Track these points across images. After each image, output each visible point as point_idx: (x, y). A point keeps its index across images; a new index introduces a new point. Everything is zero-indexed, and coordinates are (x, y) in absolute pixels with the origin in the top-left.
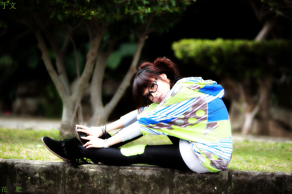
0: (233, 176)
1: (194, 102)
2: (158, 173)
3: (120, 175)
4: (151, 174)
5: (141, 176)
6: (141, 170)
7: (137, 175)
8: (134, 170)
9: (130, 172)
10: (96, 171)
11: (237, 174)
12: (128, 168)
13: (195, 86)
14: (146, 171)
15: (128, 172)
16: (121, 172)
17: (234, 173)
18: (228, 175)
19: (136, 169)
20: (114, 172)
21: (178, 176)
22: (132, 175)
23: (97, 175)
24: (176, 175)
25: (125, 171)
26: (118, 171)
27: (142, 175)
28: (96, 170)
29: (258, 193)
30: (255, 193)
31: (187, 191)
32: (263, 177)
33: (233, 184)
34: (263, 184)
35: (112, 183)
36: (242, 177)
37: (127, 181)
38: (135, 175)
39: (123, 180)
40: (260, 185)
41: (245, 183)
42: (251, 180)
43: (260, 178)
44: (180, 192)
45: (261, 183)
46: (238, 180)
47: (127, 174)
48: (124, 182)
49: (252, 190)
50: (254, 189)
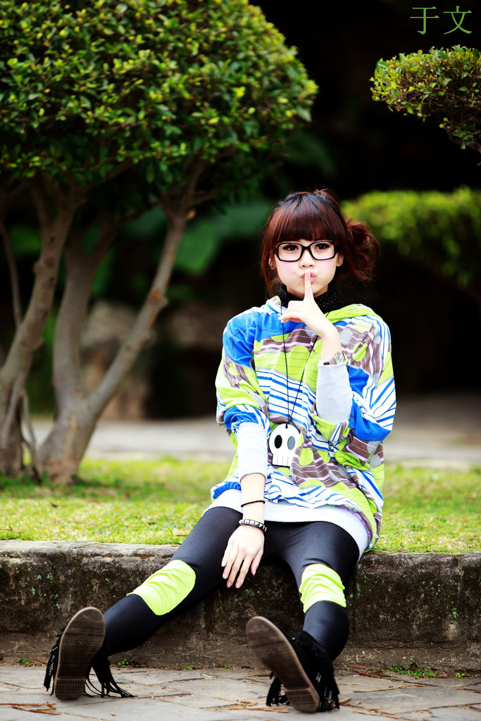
3: (83, 572)
5: (134, 572)
6: (134, 558)
7: (125, 570)
8: (117, 559)
9: (108, 564)
10: (23, 564)
11: (368, 562)
12: (102, 554)
14: (146, 560)
15: (103, 564)
16: (86, 564)
19: (123, 556)
20: (69, 566)
22: (113, 570)
23: (27, 573)
26: (79, 561)
27: (138, 570)
28: (23, 561)
29: (421, 607)
30: (414, 608)
31: (249, 607)
32: (432, 568)
33: (358, 586)
34: (433, 586)
35: (64, 592)
36: (380, 570)
37: (100, 587)
38: (120, 569)
39: (90, 583)
40: (424, 586)
41: (388, 583)
42: (402, 577)
43: (423, 571)
44: (231, 610)
45: (428, 583)
46: (370, 576)
47: (100, 569)
48: (94, 589)
49: (405, 599)
50: (409, 598)
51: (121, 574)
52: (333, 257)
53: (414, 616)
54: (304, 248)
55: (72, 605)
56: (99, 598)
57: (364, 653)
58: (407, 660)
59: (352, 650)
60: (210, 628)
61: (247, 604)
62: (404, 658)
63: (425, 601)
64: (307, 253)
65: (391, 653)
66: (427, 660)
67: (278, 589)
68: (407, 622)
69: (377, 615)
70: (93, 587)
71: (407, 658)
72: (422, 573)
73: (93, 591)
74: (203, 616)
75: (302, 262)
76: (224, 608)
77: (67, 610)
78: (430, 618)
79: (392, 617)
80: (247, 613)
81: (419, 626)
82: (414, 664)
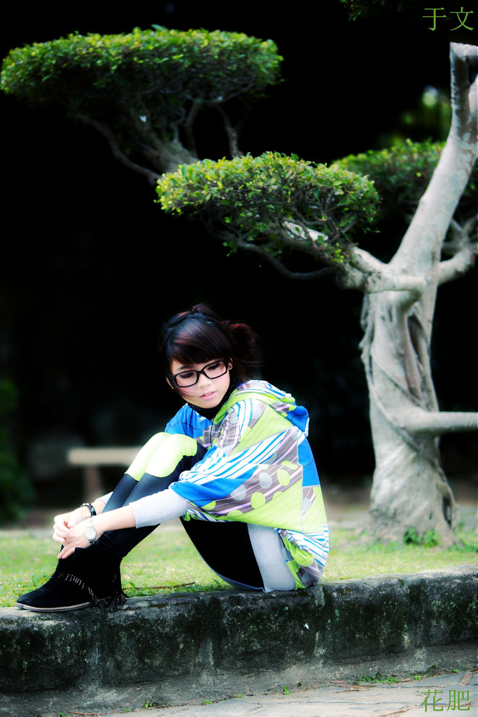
0: (335, 594)
1: (282, 441)
2: (189, 610)
3: (110, 627)
4: (178, 613)
5: (156, 621)
6: (152, 609)
7: (147, 620)
8: (138, 611)
9: (131, 616)
10: (58, 626)
11: (340, 590)
12: (124, 608)
13: (282, 406)
14: (163, 609)
15: (128, 617)
16: (113, 619)
17: (334, 589)
18: (323, 594)
19: (141, 608)
20: (95, 622)
21: (231, 611)
22: (137, 621)
23: (61, 633)
24: (226, 610)
25: (119, 617)
26: (105, 617)
27: (159, 619)
28: (57, 622)
29: (384, 624)
30: (380, 625)
31: (253, 641)
32: (388, 589)
33: (337, 611)
34: (391, 604)
35: (91, 647)
36: (353, 596)
37: (128, 638)
38: (143, 620)
39: (118, 636)
40: (385, 606)
41: (359, 606)
42: (368, 600)
43: (384, 592)
44: (239, 646)
45: (387, 603)
46: (347, 602)
47: (125, 622)
48: (122, 641)
49: (372, 618)
50: (376, 617)
51: (145, 624)
52: (226, 372)
53: (380, 632)
54: (199, 373)
55: (99, 658)
56: (128, 649)
57: (341, 669)
58: (373, 670)
59: (332, 668)
60: (218, 664)
61: (252, 639)
62: (371, 669)
63: (388, 619)
64: (202, 377)
65: (360, 666)
66: (387, 668)
67: (275, 622)
68: (375, 638)
69: (354, 634)
70: (121, 639)
71: (373, 668)
72: (383, 595)
73: (121, 643)
74: (211, 655)
75: (199, 384)
76: (232, 644)
77: (95, 663)
78: (392, 633)
79: (365, 635)
80: (252, 647)
81: (385, 640)
82: (378, 674)
